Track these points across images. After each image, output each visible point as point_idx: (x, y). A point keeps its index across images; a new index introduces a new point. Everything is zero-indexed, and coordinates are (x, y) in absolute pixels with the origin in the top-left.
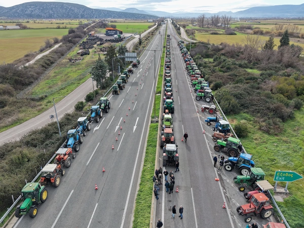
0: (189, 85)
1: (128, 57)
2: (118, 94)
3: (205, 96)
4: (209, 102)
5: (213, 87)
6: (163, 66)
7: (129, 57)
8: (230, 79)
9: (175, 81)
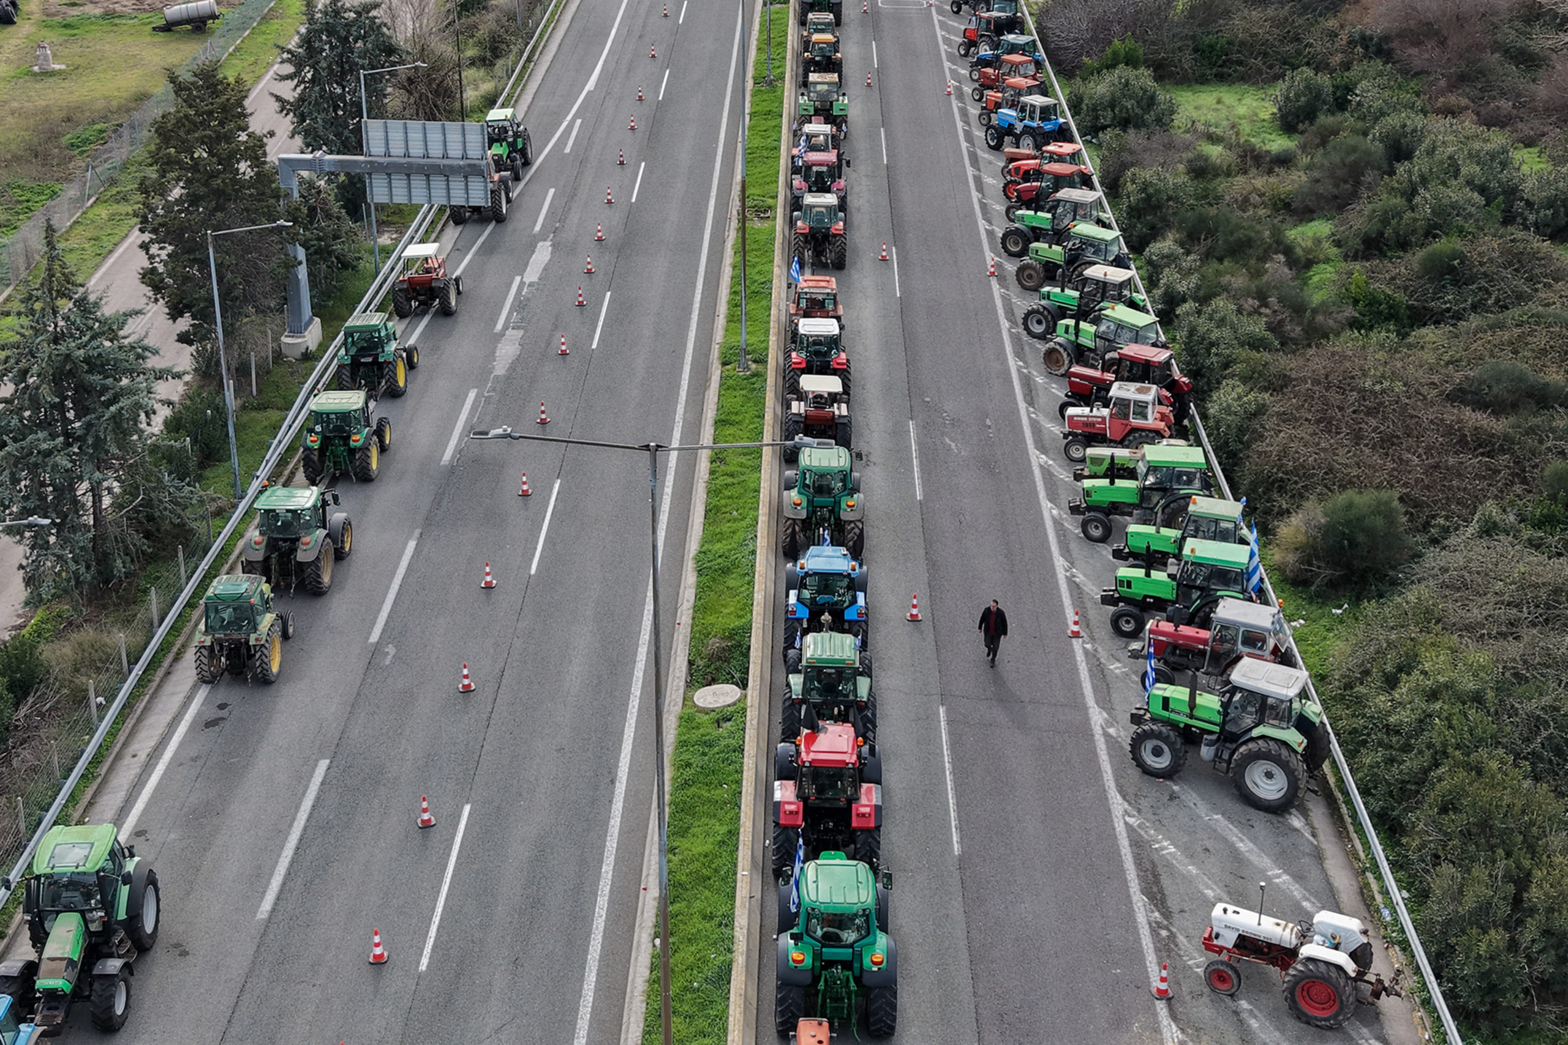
0: (1049, 511)
1: (389, 170)
2: (265, 681)
3: (1229, 737)
4: (1278, 809)
5: (1309, 553)
6: (764, 211)
7: (409, 171)
8: (1483, 444)
9: (898, 433)
